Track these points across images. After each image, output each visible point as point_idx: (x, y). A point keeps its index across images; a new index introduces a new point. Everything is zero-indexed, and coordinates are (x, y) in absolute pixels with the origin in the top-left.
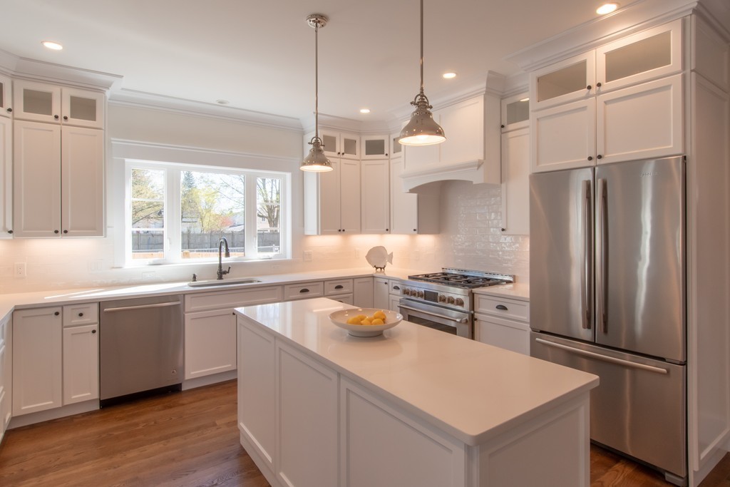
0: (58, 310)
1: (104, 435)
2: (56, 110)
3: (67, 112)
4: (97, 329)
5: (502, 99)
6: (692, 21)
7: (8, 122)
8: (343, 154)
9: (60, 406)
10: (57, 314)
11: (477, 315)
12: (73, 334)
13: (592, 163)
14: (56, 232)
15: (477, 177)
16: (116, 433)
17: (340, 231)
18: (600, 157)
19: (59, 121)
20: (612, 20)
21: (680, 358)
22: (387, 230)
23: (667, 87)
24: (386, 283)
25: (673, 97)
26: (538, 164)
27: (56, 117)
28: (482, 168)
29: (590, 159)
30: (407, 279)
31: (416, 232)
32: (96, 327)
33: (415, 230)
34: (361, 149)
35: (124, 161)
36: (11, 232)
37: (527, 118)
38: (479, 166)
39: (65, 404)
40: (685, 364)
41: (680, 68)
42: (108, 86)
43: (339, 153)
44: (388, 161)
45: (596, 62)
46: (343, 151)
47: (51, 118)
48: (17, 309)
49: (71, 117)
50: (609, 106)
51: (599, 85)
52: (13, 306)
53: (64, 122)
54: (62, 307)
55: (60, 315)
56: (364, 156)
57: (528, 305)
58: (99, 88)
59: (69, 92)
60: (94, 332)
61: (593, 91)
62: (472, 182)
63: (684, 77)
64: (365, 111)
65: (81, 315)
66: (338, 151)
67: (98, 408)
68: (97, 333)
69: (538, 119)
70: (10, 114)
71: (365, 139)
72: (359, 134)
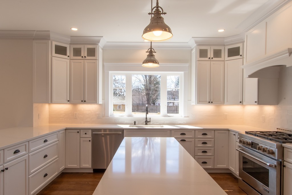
0: (78, 130)
1: (86, 183)
2: (82, 54)
4: (91, 140)
7: (68, 61)
8: (212, 58)
9: (79, 168)
10: (78, 132)
11: (285, 163)
12: (83, 141)
14: (82, 101)
16: (90, 183)
17: (209, 102)
19: (83, 59)
22: (241, 102)
24: (234, 135)
30: (244, 134)
31: (256, 103)
32: (90, 139)
33: (256, 102)
34: (225, 54)
35: (109, 72)
36: (69, 101)
39: (81, 167)
43: (209, 58)
44: (242, 59)
46: (212, 56)
47: (81, 58)
48: (66, 129)
49: (87, 56)
52: (65, 127)
53: (85, 58)
54: (80, 130)
55: (79, 132)
56: (227, 58)
58: (96, 43)
59: (87, 47)
60: (90, 141)
62: (285, 66)
64: (221, 31)
65: (86, 134)
66: (209, 56)
67: (93, 172)
68: (91, 142)
70: (69, 58)
71: (227, 48)
72: (224, 45)
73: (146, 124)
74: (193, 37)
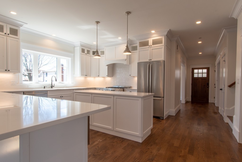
2: (5, 31)
3: (8, 32)
5: (130, 45)
6: (166, 37)
8: (87, 54)
13: (149, 61)
14: (6, 70)
15: (125, 63)
17: (86, 75)
18: (151, 60)
19: (6, 35)
20: (154, 34)
21: (163, 96)
22: (98, 76)
23: (162, 48)
25: (163, 50)
26: (139, 60)
27: (5, 34)
28: (126, 61)
29: (149, 60)
31: (107, 76)
34: (91, 53)
37: (137, 50)
38: (126, 60)
40: (164, 97)
41: (164, 45)
42: (22, 26)
43: (85, 54)
45: (150, 41)
47: (3, 34)
49: (10, 34)
50: (153, 50)
51: (151, 46)
53: (8, 35)
56: (92, 55)
57: (137, 91)
58: (19, 26)
59: (9, 26)
61: (150, 47)
62: (123, 64)
63: (165, 46)
64: (95, 43)
69: (139, 51)
71: (92, 50)
72: (91, 49)
73: (52, 88)
74: (80, 42)
